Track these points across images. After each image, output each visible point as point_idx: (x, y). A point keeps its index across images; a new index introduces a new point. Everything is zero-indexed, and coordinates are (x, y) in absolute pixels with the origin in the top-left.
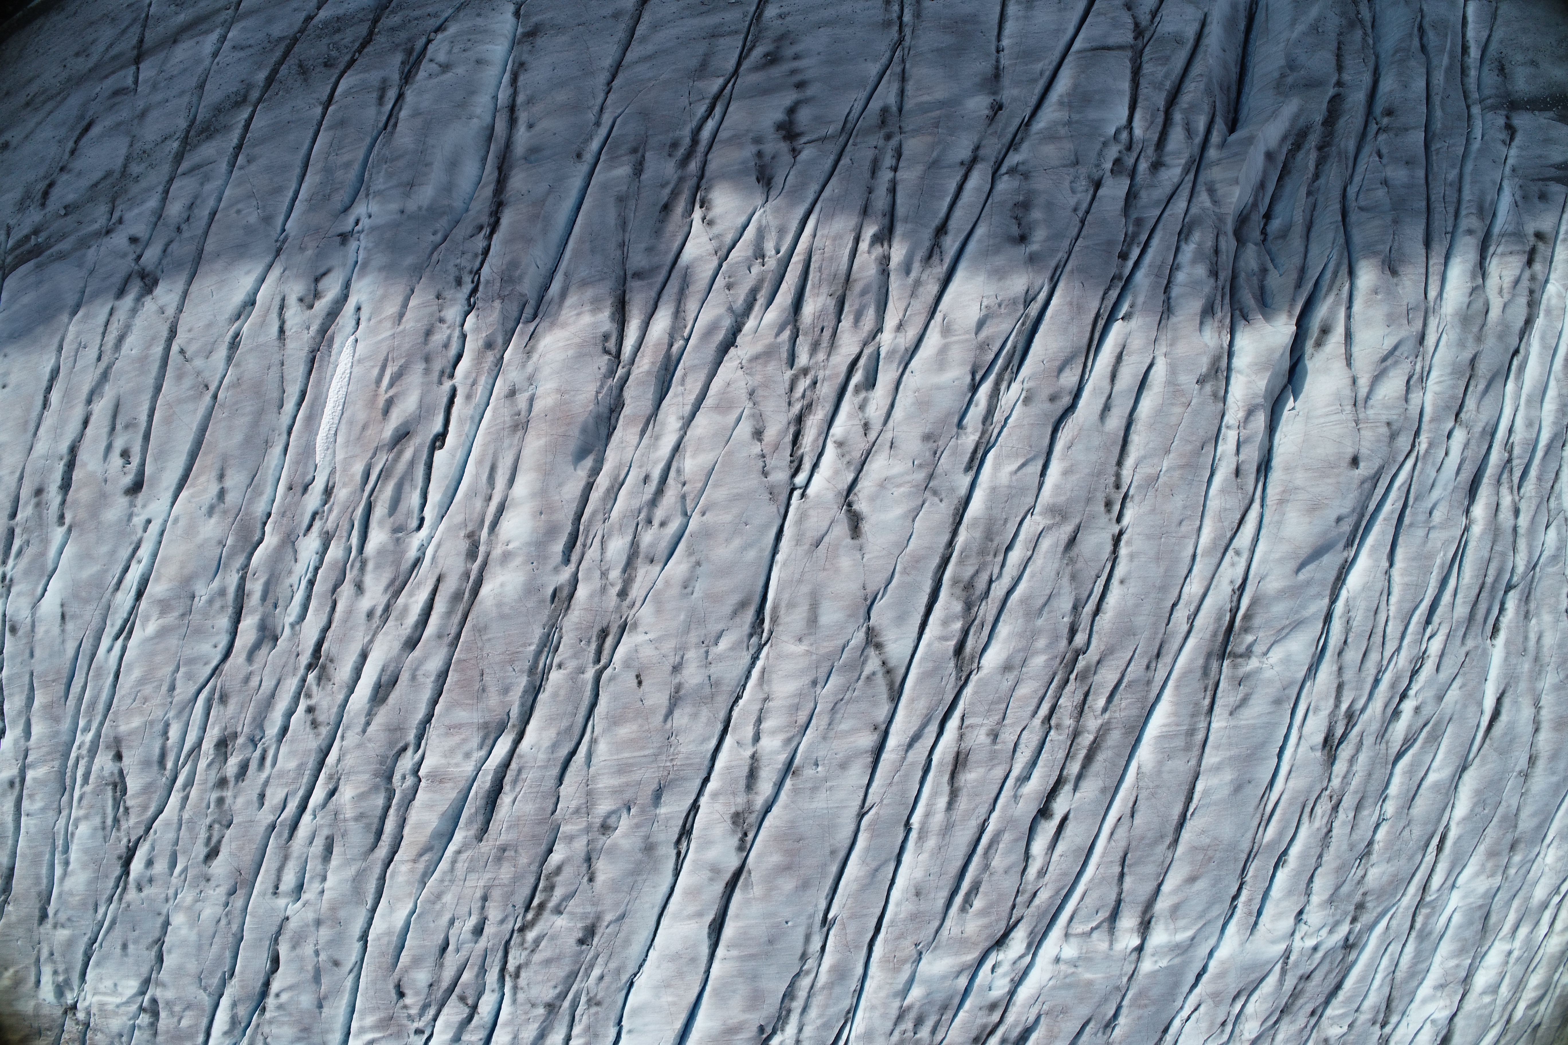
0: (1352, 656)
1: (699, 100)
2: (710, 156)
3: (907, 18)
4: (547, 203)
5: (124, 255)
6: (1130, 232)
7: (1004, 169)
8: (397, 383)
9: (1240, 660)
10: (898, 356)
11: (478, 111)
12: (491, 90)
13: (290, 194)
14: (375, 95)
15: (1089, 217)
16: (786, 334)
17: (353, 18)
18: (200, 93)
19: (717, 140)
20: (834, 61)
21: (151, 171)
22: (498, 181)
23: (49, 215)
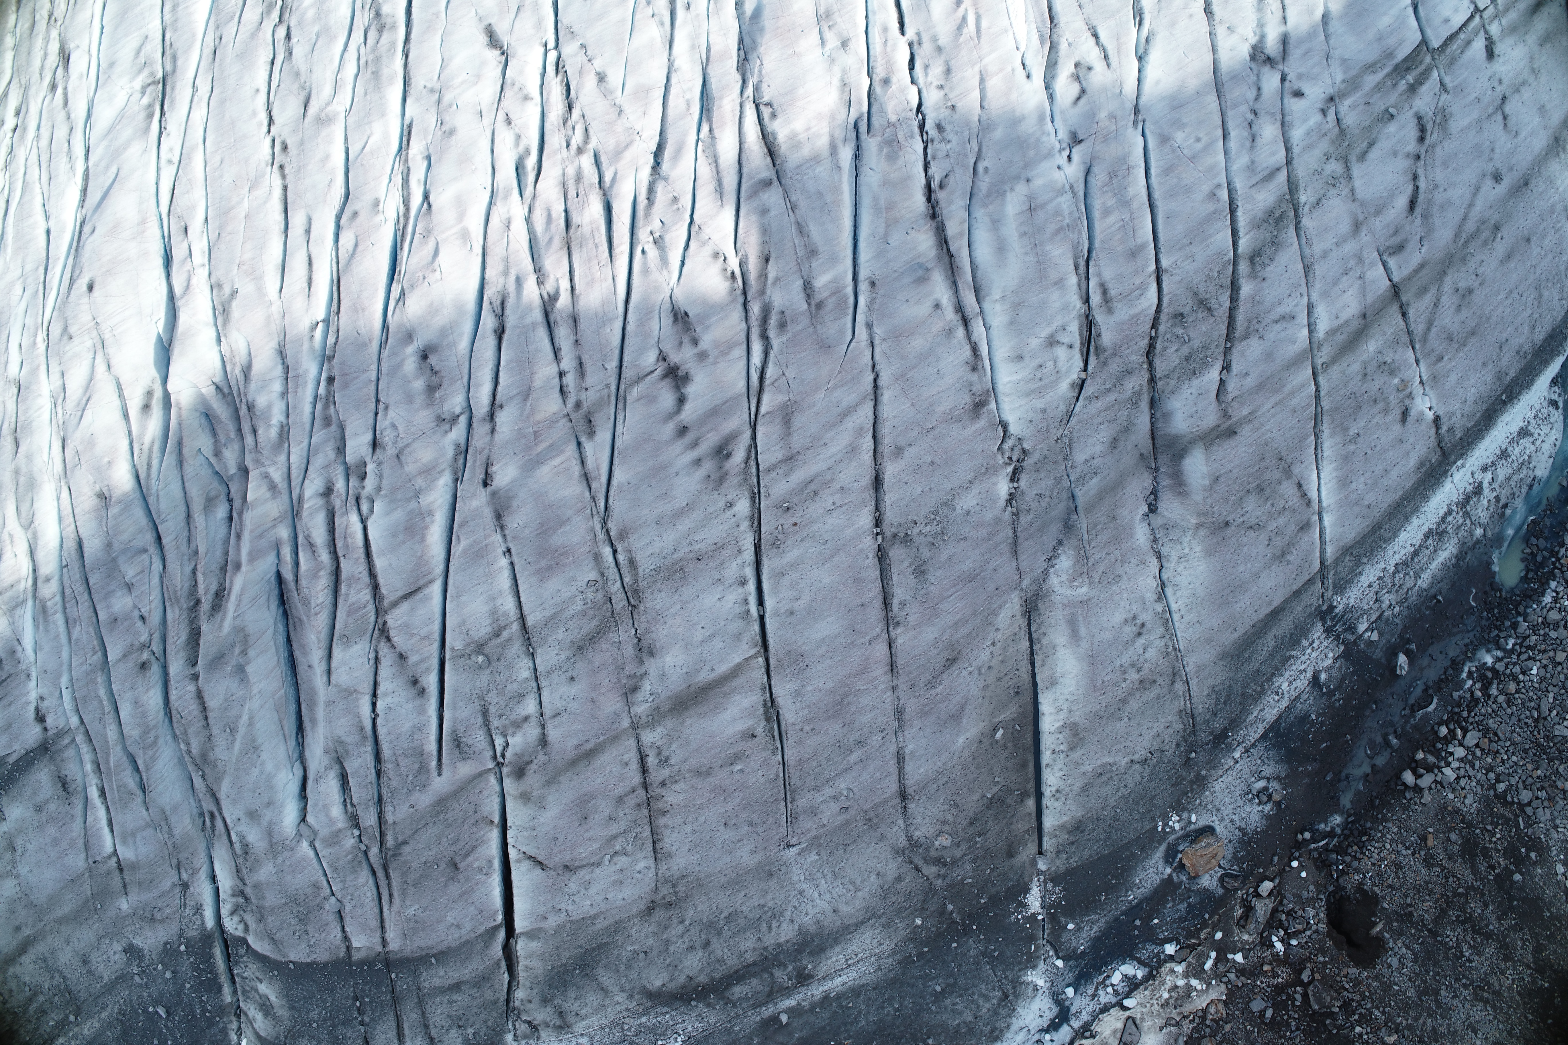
0: (61, 133)
1: (776, 380)
2: (744, 325)
3: (607, 551)
4: (883, 225)
5: (1300, 77)
6: (332, 407)
7: (463, 420)
8: (959, 20)
9: (149, 81)
10: (501, 195)
11: (998, 307)
12: (994, 333)
13: (1153, 171)
14: (1113, 293)
15: (373, 406)
16: (608, 179)
17: (1179, 378)
18: (1305, 260)
19: (745, 346)
20: (659, 471)
21: (1316, 167)
22: (946, 241)
23: (1407, 107)
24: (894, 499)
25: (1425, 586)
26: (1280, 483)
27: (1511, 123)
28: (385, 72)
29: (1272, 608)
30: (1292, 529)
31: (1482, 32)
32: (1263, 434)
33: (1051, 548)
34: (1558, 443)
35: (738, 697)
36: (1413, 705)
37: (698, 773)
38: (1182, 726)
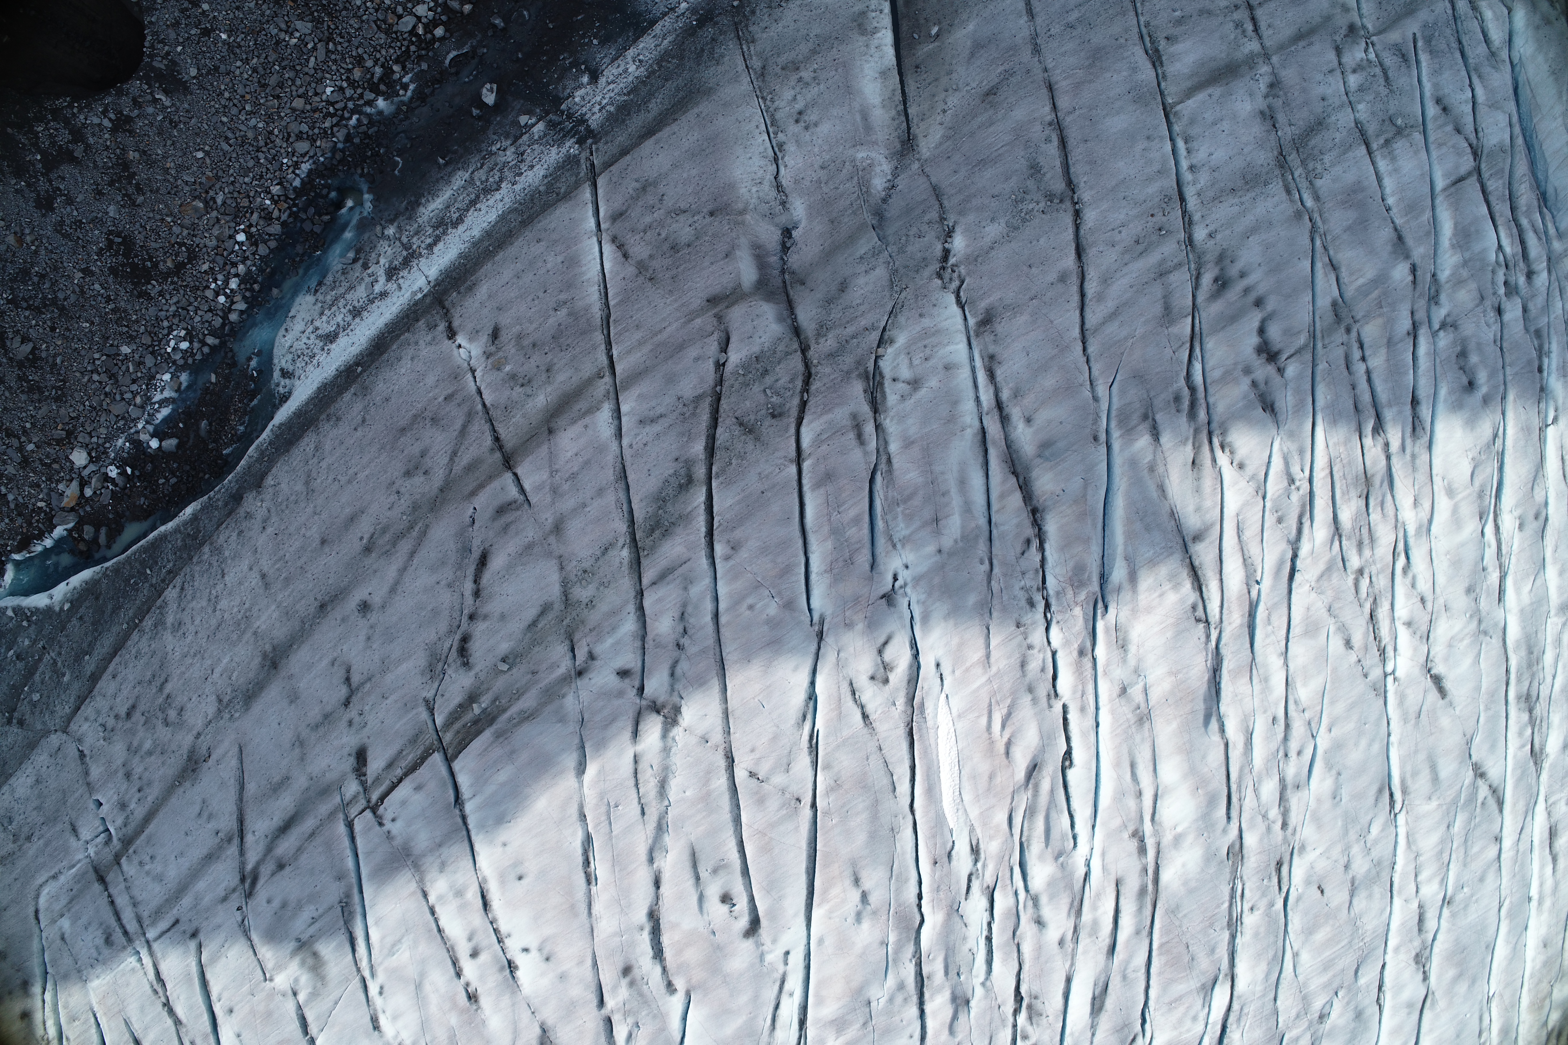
1: (1180, 346)
2: (1211, 400)
3: (1309, 203)
4: (1087, 498)
5: (621, 694)
6: (1536, 346)
7: (1436, 326)
8: (1008, 723)
10: (1422, 533)
11: (968, 420)
12: (971, 394)
13: (801, 571)
14: (852, 435)
15: (1505, 345)
17: (775, 352)
18: (623, 486)
19: (1208, 381)
20: (1275, 269)
21: (606, 591)
22: (1020, 487)
23: (482, 675)
24: (1065, 234)
25: (460, 173)
26: (651, 256)
27: (341, 673)
28: (1523, 653)
29: (654, 138)
30: (634, 213)
31: (369, 782)
32: (676, 300)
33: (894, 196)
34: (282, 332)
35: (1186, 71)
36: (473, 58)
37: (1209, 13)
38: (751, 29)
